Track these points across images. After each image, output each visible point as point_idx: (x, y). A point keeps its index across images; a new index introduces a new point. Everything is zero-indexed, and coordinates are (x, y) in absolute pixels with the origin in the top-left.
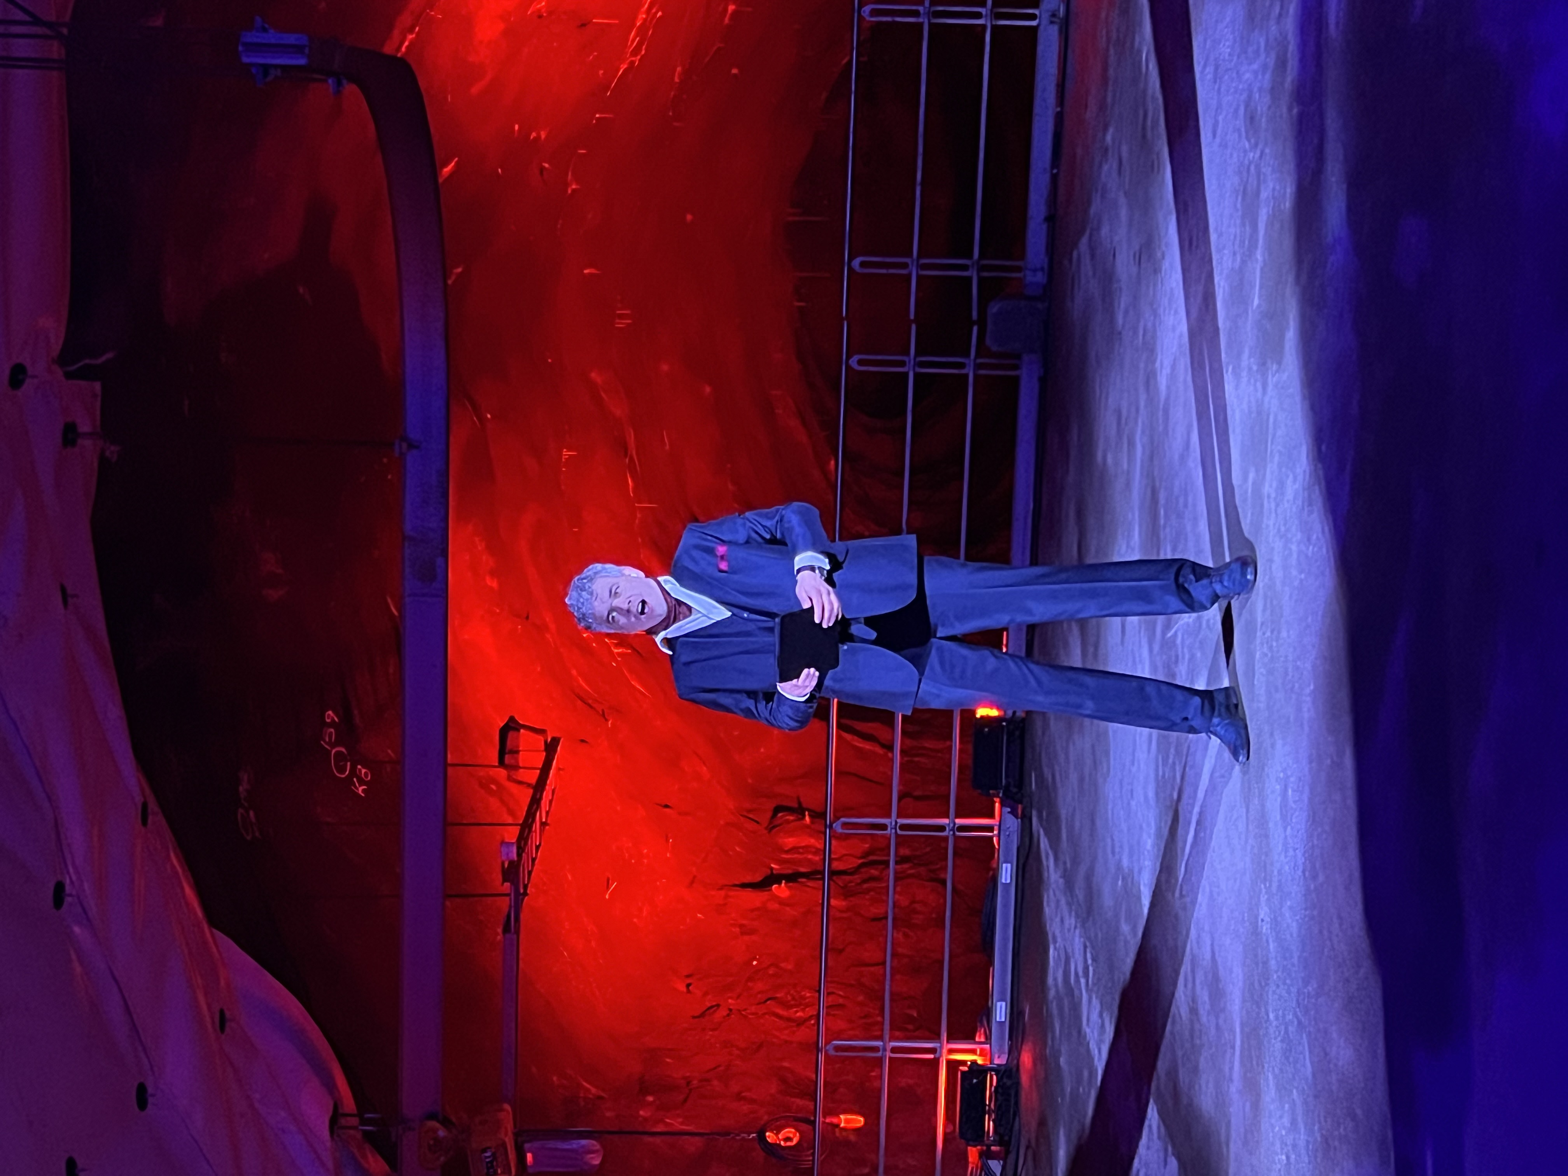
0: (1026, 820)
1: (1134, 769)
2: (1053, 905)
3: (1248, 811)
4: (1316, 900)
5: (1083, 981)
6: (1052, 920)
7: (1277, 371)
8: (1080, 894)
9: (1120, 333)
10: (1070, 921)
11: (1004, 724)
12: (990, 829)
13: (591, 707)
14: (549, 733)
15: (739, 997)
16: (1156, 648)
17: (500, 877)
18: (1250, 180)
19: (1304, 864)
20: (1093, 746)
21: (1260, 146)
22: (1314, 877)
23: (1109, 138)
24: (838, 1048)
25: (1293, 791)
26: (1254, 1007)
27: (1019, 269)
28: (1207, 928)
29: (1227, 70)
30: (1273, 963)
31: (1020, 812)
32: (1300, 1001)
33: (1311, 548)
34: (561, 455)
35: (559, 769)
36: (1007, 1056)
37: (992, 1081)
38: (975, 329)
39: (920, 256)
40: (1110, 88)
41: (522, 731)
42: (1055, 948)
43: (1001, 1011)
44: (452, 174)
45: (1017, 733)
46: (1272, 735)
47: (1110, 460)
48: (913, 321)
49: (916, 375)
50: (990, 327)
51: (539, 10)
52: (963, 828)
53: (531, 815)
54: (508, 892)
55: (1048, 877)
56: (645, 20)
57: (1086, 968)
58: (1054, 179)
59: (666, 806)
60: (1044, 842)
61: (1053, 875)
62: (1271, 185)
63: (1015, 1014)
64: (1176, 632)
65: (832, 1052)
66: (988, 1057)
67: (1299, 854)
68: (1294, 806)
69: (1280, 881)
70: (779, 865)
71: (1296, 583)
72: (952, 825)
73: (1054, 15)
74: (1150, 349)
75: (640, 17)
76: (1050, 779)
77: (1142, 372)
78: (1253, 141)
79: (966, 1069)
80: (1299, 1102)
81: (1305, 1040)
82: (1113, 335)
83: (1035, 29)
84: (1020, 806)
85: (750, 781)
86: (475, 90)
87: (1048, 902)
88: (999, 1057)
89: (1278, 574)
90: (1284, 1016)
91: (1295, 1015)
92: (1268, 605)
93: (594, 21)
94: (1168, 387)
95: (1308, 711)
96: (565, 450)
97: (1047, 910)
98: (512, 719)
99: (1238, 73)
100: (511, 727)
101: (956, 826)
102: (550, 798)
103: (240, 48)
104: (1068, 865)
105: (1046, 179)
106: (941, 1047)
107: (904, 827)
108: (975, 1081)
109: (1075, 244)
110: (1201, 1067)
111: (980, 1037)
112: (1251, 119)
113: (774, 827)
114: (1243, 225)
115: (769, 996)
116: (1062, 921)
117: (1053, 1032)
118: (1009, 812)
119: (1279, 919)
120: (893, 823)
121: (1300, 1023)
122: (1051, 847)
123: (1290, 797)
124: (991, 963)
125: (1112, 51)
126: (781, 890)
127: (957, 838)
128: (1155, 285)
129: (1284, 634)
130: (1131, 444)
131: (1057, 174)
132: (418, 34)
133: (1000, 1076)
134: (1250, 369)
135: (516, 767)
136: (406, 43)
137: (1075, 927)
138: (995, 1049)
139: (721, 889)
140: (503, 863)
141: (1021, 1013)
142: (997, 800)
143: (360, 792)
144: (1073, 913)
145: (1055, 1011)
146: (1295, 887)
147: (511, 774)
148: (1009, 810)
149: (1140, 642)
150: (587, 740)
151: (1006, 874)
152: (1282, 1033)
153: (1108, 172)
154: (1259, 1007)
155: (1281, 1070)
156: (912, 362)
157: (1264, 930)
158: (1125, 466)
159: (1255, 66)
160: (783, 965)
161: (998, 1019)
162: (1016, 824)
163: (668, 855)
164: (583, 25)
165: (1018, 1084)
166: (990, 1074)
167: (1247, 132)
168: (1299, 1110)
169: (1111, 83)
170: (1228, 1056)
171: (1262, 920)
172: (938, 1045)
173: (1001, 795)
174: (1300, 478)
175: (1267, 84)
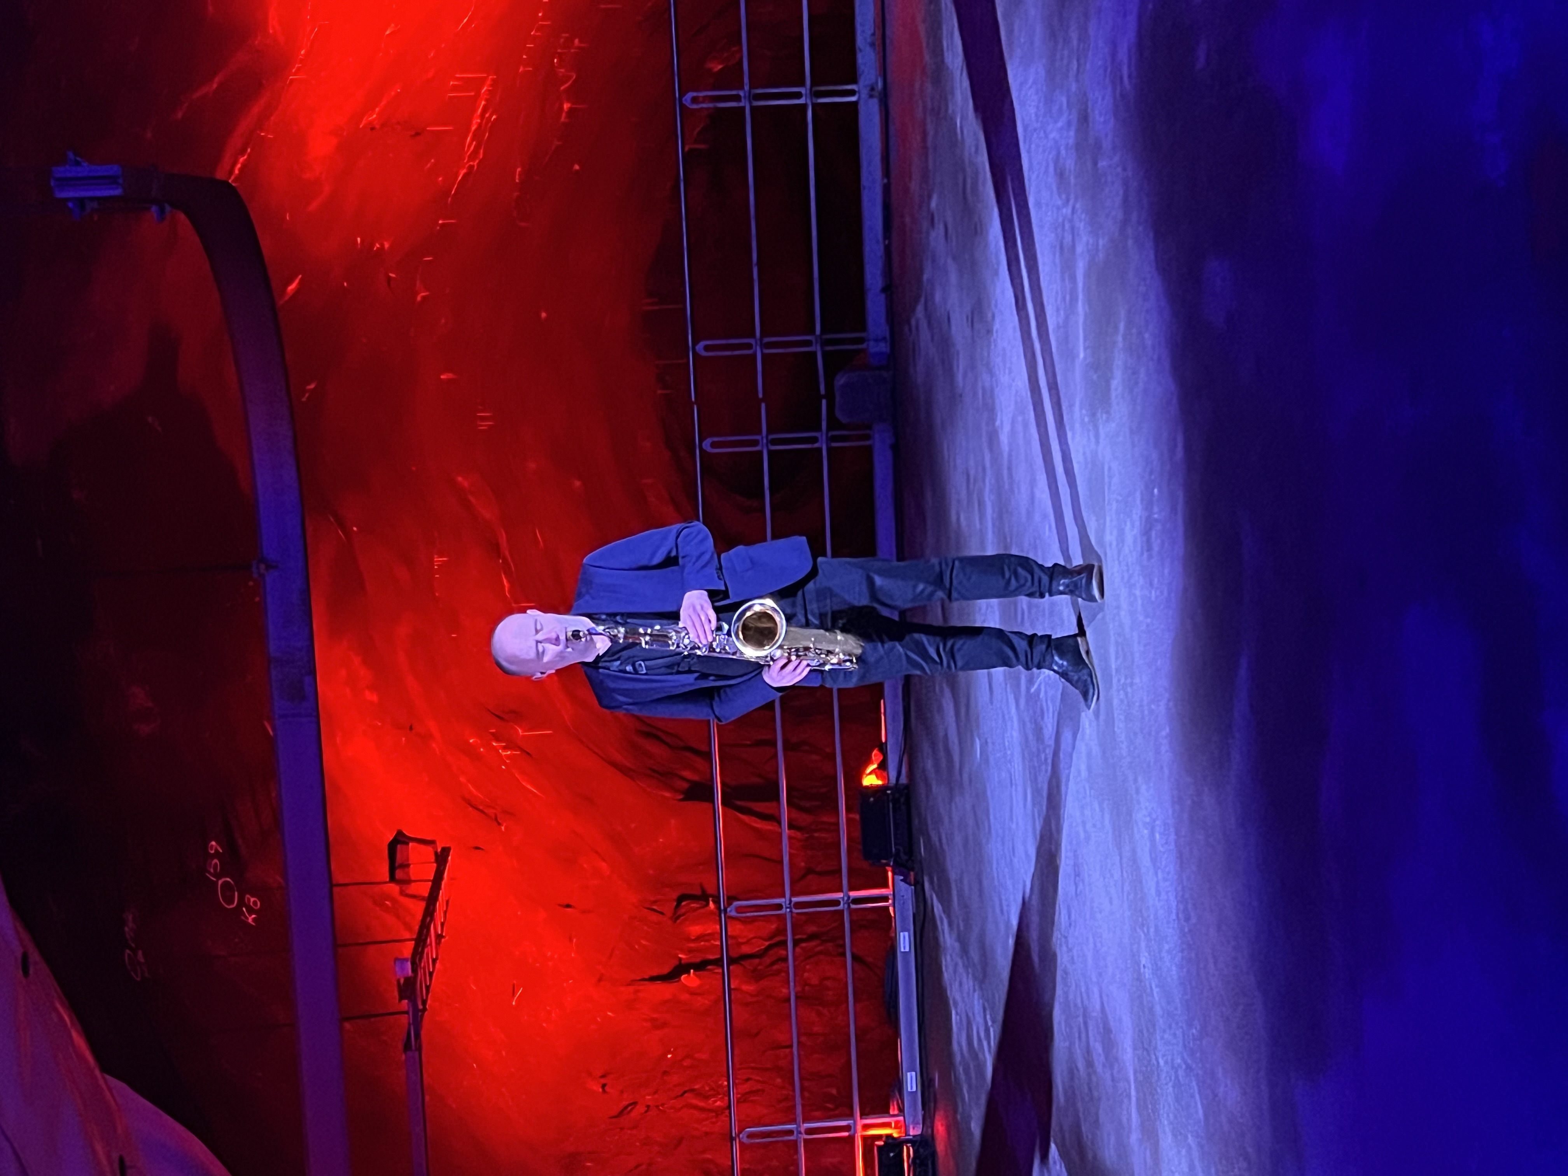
0: (918, 885)
1: (1014, 826)
2: (951, 969)
3: (1121, 859)
4: (1191, 942)
5: (985, 1043)
6: (951, 985)
7: (1107, 420)
8: (975, 955)
9: (961, 396)
10: (969, 983)
11: (889, 792)
12: (885, 899)
13: (482, 811)
14: (438, 844)
15: (655, 1093)
16: (1022, 702)
17: (396, 994)
18: (1066, 234)
19: (1177, 906)
20: (973, 807)
21: (1071, 202)
22: (1187, 919)
23: (933, 204)
24: (751, 1136)
25: (1160, 834)
26: (1145, 1053)
27: (861, 341)
28: (1094, 979)
29: (1035, 130)
30: (1158, 1009)
31: (912, 878)
32: (1186, 1043)
33: (1153, 592)
34: (431, 562)
35: (451, 879)
36: (921, 1126)
37: (907, 1152)
38: (824, 402)
39: (763, 335)
40: (931, 157)
41: (411, 844)
42: (957, 1013)
43: (911, 1081)
44: (297, 292)
45: (902, 800)
46: (1136, 780)
47: (963, 523)
48: (762, 400)
49: (770, 453)
50: (838, 399)
51: (371, 122)
52: (857, 901)
53: (424, 927)
54: (406, 1008)
55: (945, 942)
56: (480, 125)
57: (987, 1030)
58: (888, 250)
59: (568, 906)
60: (938, 908)
61: (948, 939)
62: (1085, 239)
63: (926, 1083)
64: (1039, 685)
65: (745, 1140)
66: (903, 1130)
67: (1172, 898)
68: (1162, 849)
69: (1156, 926)
70: (686, 955)
71: (1144, 627)
72: (846, 898)
73: (872, 89)
74: (990, 409)
75: (474, 122)
76: (938, 844)
77: (984, 434)
78: (1064, 196)
79: (881, 1143)
80: (1193, 1146)
81: (1194, 1084)
82: (955, 398)
83: (855, 104)
84: (912, 873)
85: (651, 872)
86: (313, 206)
87: (946, 966)
88: (914, 1128)
89: (1127, 621)
90: (1173, 1060)
91: (1183, 1059)
92: (1120, 652)
93: (428, 129)
94: (1010, 444)
95: (1166, 754)
96: (436, 556)
97: (946, 976)
98: (400, 833)
99: (1045, 132)
100: (400, 839)
101: (851, 899)
102: (445, 909)
103: (52, 184)
104: (962, 928)
105: (880, 250)
106: (855, 1123)
107: (798, 905)
108: (892, 1155)
109: (913, 310)
110: (1101, 1121)
111: (894, 1109)
112: (1061, 175)
113: (680, 916)
114: (1063, 280)
115: (686, 1089)
116: (961, 984)
117: (963, 1100)
118: (902, 880)
119: (1159, 963)
120: (788, 902)
121: (1188, 1067)
122: (944, 912)
123: (1158, 840)
124: (897, 1034)
125: (928, 120)
126: (690, 979)
127: (852, 912)
128: (989, 346)
129: (1137, 680)
130: (981, 504)
131: (890, 244)
132: (249, 155)
133: (916, 1148)
134: (1082, 420)
135: (408, 882)
136: (239, 166)
137: (974, 991)
138: (909, 1120)
139: (629, 985)
140: (398, 981)
141: (931, 1081)
142: (889, 869)
143: (250, 920)
144: (970, 976)
145: (963, 1077)
146: (1170, 930)
147: (404, 888)
148: (902, 878)
149: (1007, 700)
150: (482, 847)
151: (905, 942)
152: (1173, 1078)
153: (936, 238)
154: (1149, 1054)
155: (1175, 1117)
156: (765, 441)
157: (1147, 976)
158: (978, 526)
159: (1060, 124)
160: (696, 1055)
161: (909, 1090)
162: (910, 891)
163: (573, 955)
164: (417, 134)
165: (934, 1154)
166: (907, 1147)
167: (1058, 188)
168: (1196, 1154)
169: (931, 151)
170: (1125, 1106)
171: (1144, 966)
172: (852, 1122)
173: (892, 864)
174: (1137, 523)
175: (1071, 141)
